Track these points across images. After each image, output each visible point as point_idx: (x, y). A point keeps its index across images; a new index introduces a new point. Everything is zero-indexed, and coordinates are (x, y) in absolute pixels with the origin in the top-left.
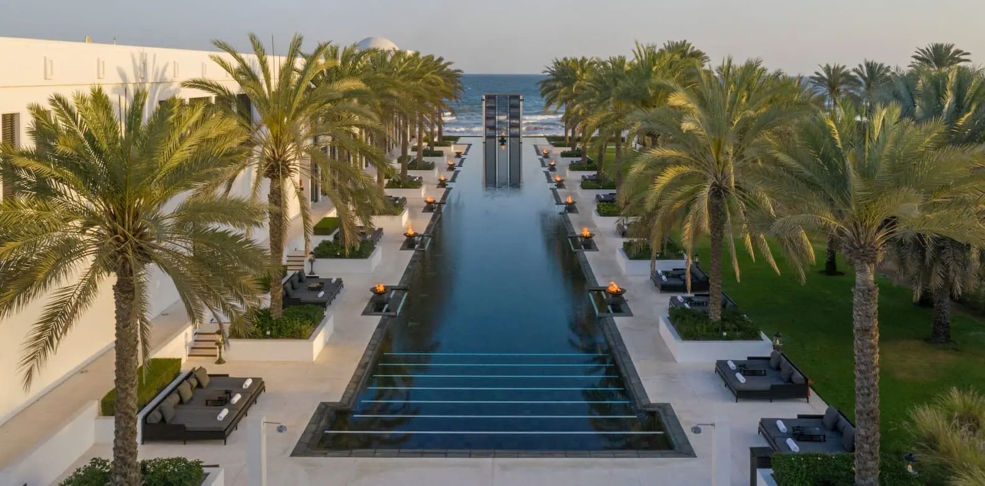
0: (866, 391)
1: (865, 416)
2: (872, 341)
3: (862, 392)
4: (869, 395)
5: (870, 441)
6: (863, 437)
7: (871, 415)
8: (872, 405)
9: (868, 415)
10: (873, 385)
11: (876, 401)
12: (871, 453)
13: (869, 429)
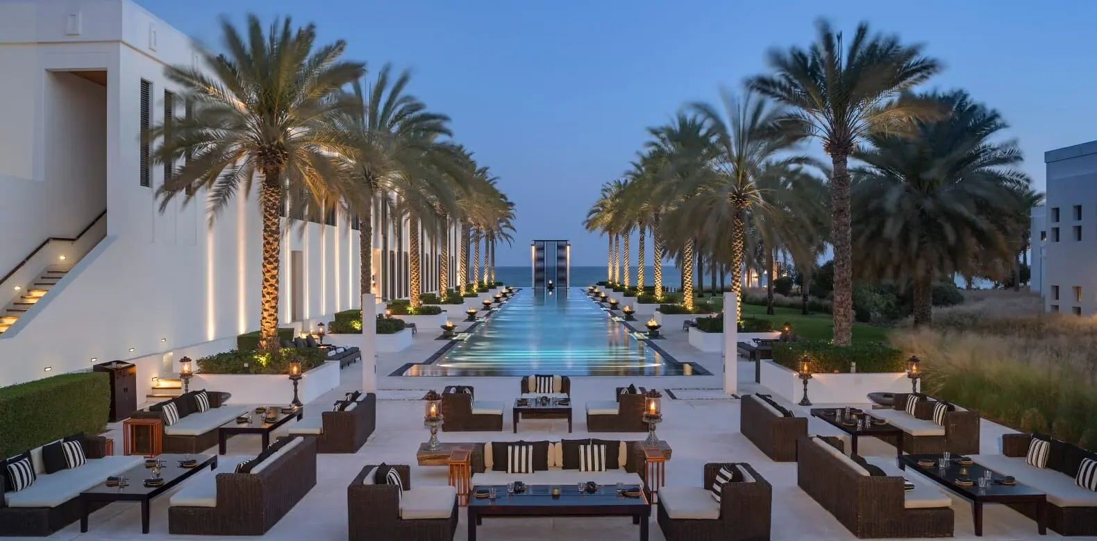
0: (841, 263)
1: (840, 284)
2: (846, 219)
3: (838, 264)
4: (843, 266)
5: (844, 305)
6: (839, 302)
7: (845, 283)
8: (845, 274)
9: (843, 283)
10: (846, 257)
11: (849, 271)
12: (845, 316)
13: (843, 295)
